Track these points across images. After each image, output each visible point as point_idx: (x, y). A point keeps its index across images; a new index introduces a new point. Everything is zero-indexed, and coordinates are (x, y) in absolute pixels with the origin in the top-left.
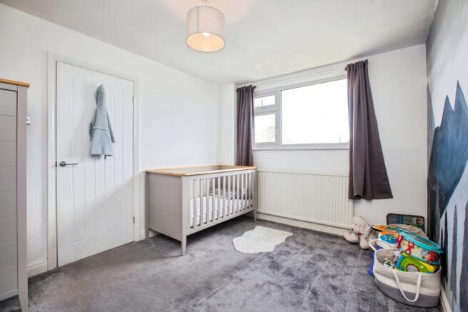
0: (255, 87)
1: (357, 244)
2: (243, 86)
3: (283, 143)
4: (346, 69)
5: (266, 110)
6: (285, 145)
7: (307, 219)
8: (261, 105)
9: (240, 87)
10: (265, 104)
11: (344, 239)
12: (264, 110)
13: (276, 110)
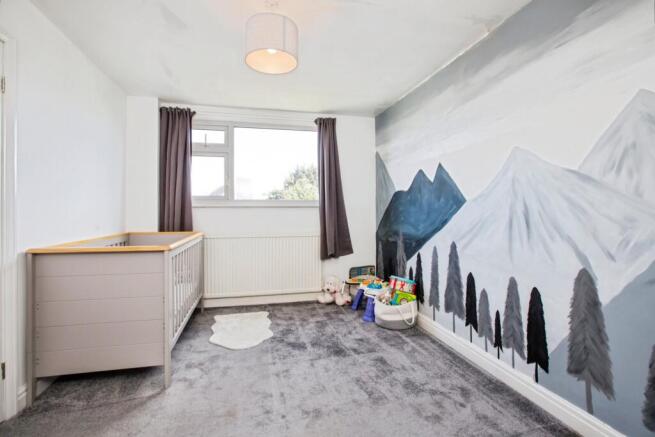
0: (194, 113)
1: (333, 303)
2: (174, 106)
3: (236, 198)
4: (316, 121)
5: (210, 150)
6: (238, 201)
7: (280, 291)
8: (203, 141)
9: (167, 105)
10: (209, 141)
11: (318, 302)
12: (207, 149)
13: (226, 151)
